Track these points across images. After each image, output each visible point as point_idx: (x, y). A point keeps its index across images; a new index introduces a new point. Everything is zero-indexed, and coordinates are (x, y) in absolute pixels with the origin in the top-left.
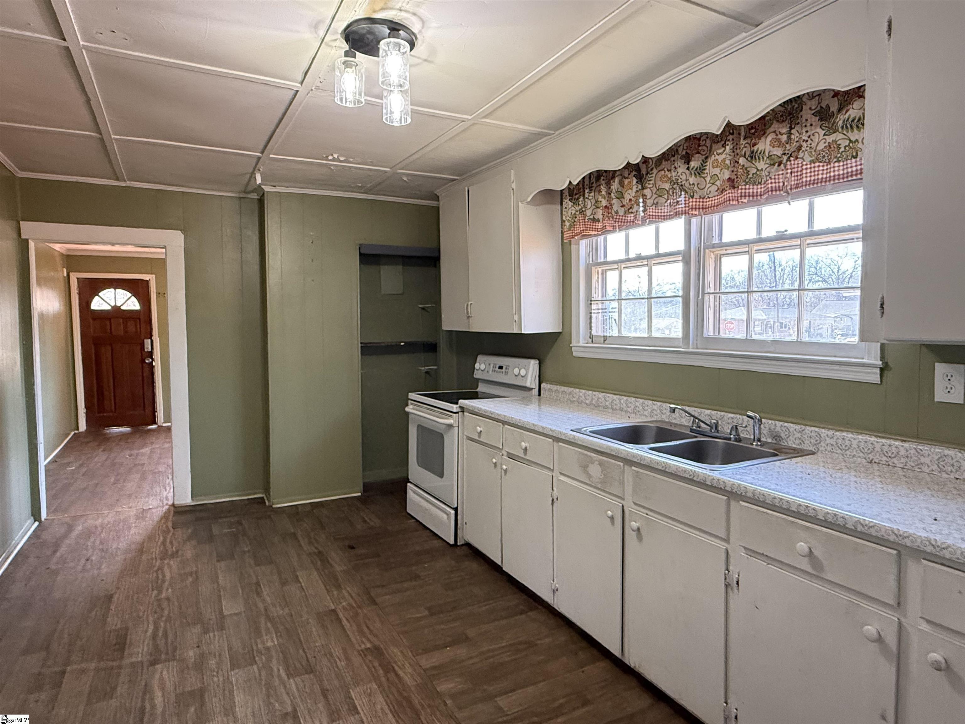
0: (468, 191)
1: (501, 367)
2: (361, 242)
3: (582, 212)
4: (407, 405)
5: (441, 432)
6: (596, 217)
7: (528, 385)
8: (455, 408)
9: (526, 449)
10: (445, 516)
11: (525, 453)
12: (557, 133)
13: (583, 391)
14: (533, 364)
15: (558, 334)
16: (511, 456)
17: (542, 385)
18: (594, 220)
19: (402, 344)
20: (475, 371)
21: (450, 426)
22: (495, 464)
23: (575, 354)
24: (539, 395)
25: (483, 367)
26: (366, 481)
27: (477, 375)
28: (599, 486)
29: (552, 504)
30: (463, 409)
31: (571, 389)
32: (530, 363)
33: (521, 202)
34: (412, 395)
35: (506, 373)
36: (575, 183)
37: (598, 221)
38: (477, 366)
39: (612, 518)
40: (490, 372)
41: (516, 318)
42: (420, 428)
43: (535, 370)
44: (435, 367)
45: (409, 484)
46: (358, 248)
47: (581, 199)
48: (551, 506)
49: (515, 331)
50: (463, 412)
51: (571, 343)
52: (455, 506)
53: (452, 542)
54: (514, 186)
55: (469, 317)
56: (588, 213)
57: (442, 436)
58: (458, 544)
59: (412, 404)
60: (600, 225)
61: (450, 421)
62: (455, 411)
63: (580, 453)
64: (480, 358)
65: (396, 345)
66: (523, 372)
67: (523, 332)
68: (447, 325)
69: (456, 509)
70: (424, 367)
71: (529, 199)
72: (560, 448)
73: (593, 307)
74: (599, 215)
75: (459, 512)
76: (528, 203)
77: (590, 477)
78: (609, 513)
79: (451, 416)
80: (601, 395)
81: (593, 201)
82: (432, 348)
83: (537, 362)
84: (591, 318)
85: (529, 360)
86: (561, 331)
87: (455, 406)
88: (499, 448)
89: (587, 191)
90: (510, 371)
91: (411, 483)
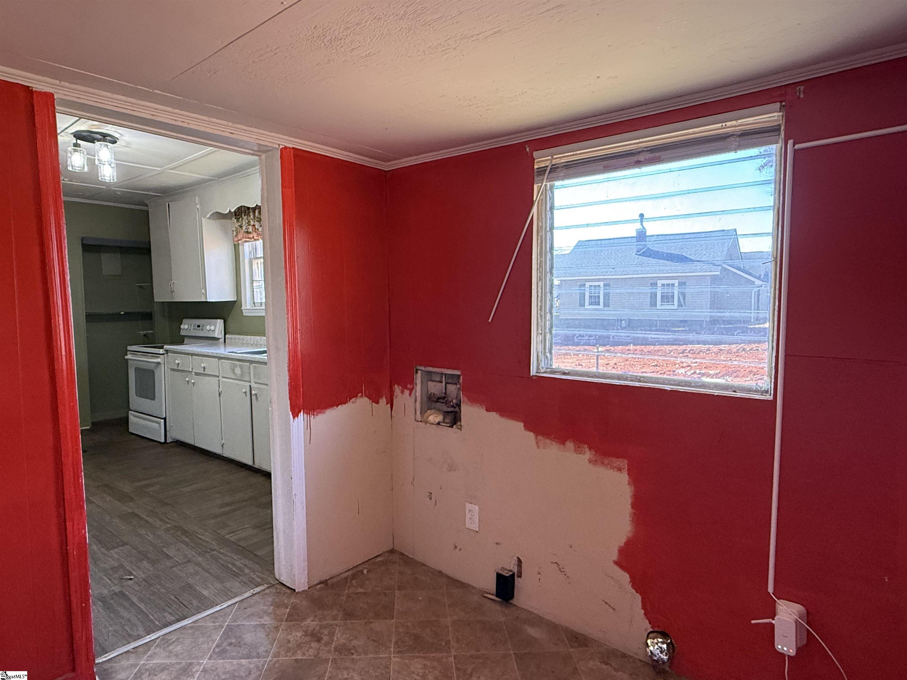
0: (169, 205)
1: (199, 326)
2: (84, 235)
3: (241, 227)
4: (127, 355)
5: (152, 369)
6: (249, 231)
7: (216, 336)
8: (161, 351)
9: (204, 368)
10: (157, 425)
11: (204, 370)
12: (221, 180)
13: (249, 337)
14: (220, 323)
15: (234, 302)
16: (197, 374)
17: (227, 336)
18: (248, 232)
19: (122, 313)
20: (181, 331)
21: (159, 363)
22: (188, 381)
23: (244, 314)
24: (225, 342)
25: (186, 327)
26: (93, 421)
27: (183, 333)
28: (240, 378)
29: (220, 396)
30: (167, 351)
31: (242, 336)
32: (217, 322)
33: (204, 217)
34: (129, 348)
35: (202, 330)
36: (233, 210)
37: (250, 233)
38: (182, 326)
39: (245, 392)
40: (192, 330)
41: (203, 291)
42: (137, 369)
43: (221, 326)
44: (152, 332)
45: (130, 412)
46: (80, 239)
47: (240, 219)
48: (218, 397)
49: (203, 300)
50: (167, 353)
51: (241, 307)
52: (164, 416)
53: (163, 440)
54: (198, 206)
55: (172, 292)
56: (244, 228)
57: (153, 372)
58: (168, 441)
59: (130, 354)
60: (251, 236)
61: (159, 360)
62: (161, 353)
63: (231, 363)
64: (184, 321)
65: (117, 314)
66: (212, 328)
67: (208, 300)
68: (158, 299)
69: (165, 419)
70: (143, 331)
71: (208, 216)
72: (222, 362)
73: (255, 284)
74: (250, 230)
75: (167, 420)
76: (208, 218)
77: (235, 374)
78: (244, 390)
79: (158, 357)
80: (258, 338)
81: (247, 221)
82: (148, 316)
83: (222, 321)
84: (253, 291)
85: (216, 320)
86: (236, 300)
87: (161, 350)
88: (189, 371)
89: (243, 215)
90: (204, 328)
91: (132, 410)
